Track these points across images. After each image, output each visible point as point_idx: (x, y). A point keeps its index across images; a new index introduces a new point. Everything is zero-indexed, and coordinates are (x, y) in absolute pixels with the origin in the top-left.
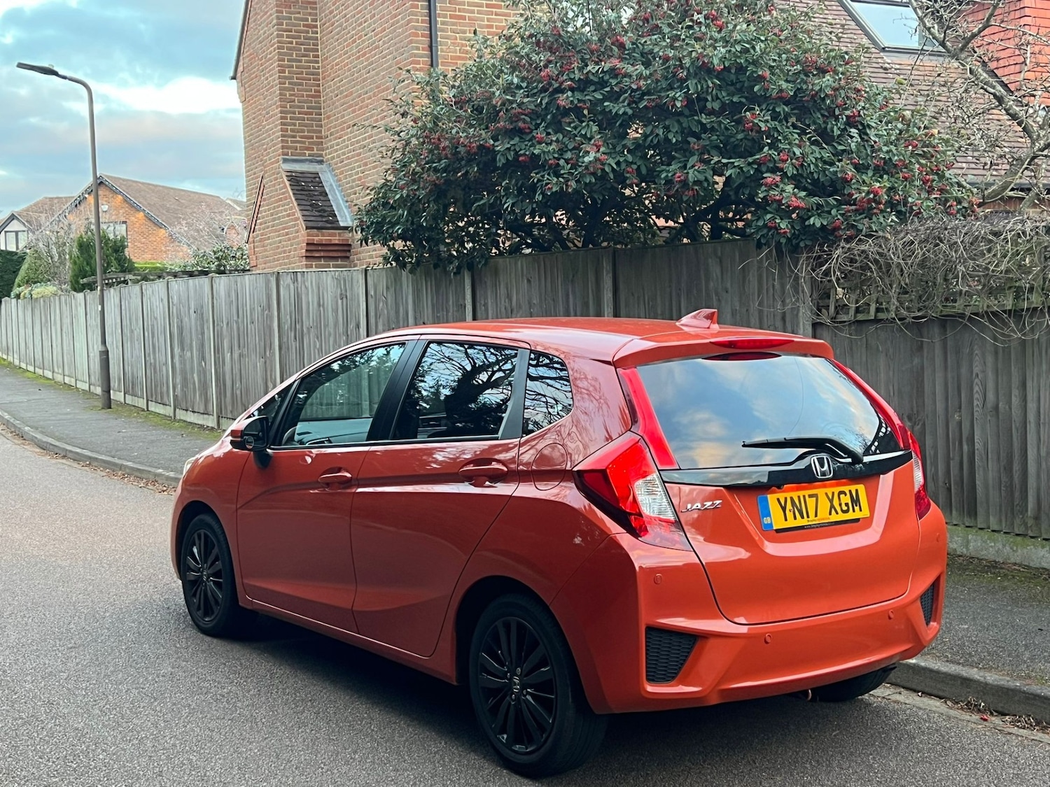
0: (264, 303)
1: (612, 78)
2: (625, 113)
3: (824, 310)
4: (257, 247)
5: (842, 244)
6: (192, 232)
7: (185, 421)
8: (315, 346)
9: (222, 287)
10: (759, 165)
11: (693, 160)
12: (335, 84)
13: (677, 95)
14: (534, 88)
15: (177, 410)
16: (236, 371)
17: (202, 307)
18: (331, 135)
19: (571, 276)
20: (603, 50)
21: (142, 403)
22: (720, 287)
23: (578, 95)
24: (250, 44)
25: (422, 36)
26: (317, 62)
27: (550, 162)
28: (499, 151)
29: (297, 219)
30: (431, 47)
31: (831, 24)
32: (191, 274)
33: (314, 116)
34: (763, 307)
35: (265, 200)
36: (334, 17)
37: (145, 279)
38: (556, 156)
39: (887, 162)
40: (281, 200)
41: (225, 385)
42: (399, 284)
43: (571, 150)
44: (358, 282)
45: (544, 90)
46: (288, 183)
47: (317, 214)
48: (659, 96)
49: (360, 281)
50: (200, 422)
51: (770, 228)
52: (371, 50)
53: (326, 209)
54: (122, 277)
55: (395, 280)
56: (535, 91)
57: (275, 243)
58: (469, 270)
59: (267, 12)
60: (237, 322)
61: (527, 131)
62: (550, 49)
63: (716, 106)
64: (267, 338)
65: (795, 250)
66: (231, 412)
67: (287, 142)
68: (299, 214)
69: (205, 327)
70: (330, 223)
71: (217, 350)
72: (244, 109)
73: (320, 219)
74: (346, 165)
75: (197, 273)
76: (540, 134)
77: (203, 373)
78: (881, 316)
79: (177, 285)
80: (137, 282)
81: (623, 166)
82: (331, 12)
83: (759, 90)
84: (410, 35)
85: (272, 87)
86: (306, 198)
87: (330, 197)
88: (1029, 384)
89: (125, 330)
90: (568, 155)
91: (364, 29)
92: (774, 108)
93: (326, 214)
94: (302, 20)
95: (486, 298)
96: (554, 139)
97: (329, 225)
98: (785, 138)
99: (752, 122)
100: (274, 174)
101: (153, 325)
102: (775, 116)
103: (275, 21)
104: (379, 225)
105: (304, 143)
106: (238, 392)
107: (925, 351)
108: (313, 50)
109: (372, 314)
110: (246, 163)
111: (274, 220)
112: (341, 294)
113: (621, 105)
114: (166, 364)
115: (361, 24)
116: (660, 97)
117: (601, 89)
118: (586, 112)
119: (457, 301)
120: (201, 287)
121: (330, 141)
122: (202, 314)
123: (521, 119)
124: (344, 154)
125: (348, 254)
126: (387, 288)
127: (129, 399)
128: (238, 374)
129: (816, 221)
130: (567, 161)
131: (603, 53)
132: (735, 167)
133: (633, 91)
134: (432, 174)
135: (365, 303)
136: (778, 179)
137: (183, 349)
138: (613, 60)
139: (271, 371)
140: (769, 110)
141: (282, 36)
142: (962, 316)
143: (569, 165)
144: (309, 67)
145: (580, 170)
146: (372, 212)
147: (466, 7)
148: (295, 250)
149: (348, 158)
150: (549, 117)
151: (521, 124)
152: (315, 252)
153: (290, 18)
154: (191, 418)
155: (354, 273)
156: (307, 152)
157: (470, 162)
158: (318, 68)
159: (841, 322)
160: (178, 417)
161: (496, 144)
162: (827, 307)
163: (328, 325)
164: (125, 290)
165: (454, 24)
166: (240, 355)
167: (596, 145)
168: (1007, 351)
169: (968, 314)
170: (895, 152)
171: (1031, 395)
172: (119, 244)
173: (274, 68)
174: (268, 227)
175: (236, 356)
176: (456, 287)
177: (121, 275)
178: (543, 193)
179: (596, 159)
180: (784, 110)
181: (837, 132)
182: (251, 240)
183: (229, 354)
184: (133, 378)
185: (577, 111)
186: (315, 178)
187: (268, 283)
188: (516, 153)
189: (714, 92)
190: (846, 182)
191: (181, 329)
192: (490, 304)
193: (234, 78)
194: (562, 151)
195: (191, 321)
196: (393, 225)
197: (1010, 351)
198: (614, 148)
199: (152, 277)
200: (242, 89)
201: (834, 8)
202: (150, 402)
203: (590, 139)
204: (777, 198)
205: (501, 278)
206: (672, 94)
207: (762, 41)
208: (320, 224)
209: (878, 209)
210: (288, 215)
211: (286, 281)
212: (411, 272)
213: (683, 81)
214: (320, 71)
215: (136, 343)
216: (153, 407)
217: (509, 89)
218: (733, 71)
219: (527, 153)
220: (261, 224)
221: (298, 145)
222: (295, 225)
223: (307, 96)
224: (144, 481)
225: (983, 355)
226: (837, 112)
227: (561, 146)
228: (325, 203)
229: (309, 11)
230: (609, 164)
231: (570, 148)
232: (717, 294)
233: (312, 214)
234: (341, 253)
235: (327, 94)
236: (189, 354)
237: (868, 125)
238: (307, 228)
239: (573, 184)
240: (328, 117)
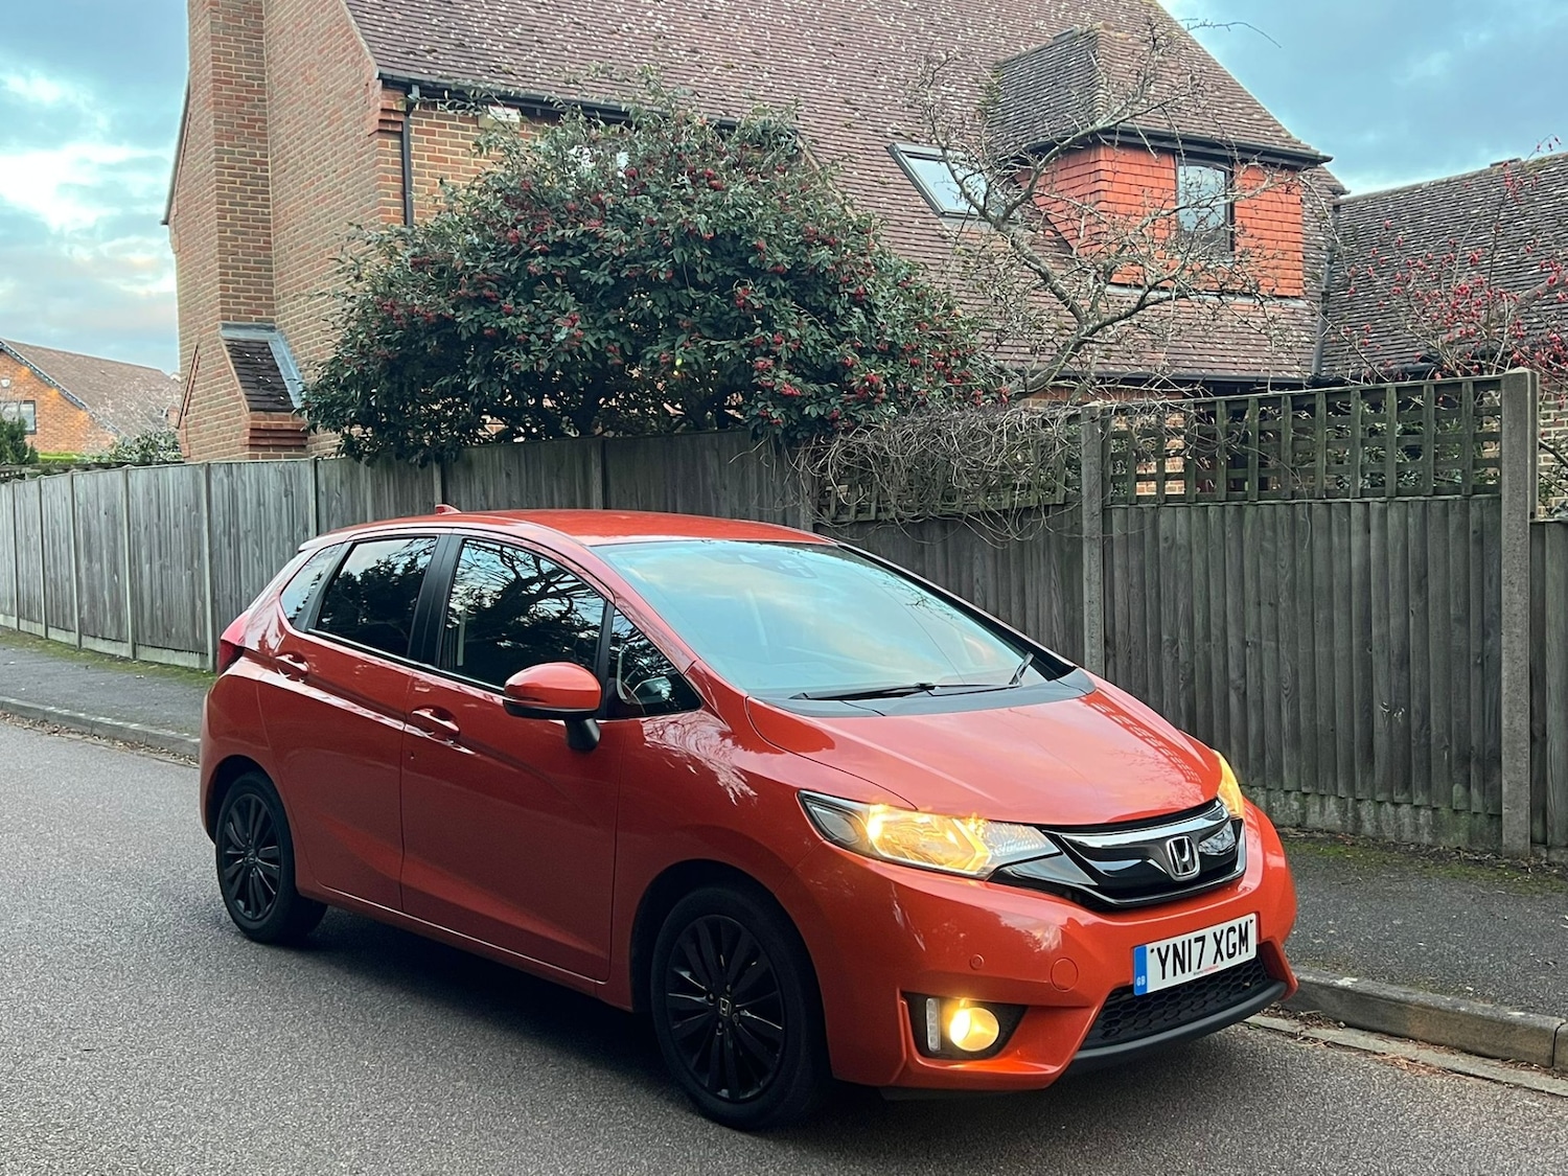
0: (192, 502)
1: (592, 242)
2: (605, 283)
3: (825, 510)
4: (190, 433)
5: (841, 436)
6: (121, 415)
7: (92, 650)
8: (254, 555)
9: (139, 482)
10: (752, 347)
11: (682, 339)
12: (289, 234)
13: (662, 266)
14: (503, 250)
15: (83, 637)
16: (157, 586)
17: (115, 506)
18: (285, 295)
19: (555, 470)
20: (581, 209)
21: (39, 629)
22: (718, 484)
23: (552, 261)
24: (187, 181)
25: (393, 181)
26: (268, 207)
27: (519, 337)
28: (460, 323)
29: (239, 399)
30: (404, 194)
31: (883, 183)
32: (107, 466)
33: (263, 273)
34: (763, 507)
35: (200, 375)
36: (288, 153)
37: (47, 472)
38: (526, 330)
39: (892, 345)
40: (219, 375)
41: (142, 604)
42: (355, 477)
43: (544, 324)
44: (306, 475)
45: (513, 253)
46: (228, 355)
47: (265, 392)
48: (643, 265)
49: (309, 475)
50: (112, 652)
51: (763, 417)
52: (333, 195)
53: (276, 386)
54: (17, 470)
55: (351, 473)
56: (505, 254)
57: (211, 428)
58: (437, 463)
59: (204, 144)
60: (158, 526)
61: (494, 299)
62: (521, 206)
63: (709, 278)
64: (195, 545)
65: (793, 442)
66: (150, 637)
67: (228, 304)
68: (241, 393)
69: (119, 532)
70: (282, 405)
71: (132, 561)
72: (177, 262)
73: (267, 399)
74: (303, 333)
75: (114, 465)
76: (508, 303)
77: (116, 589)
78: (883, 516)
79: (83, 480)
80: (33, 476)
81: (604, 343)
82: (284, 147)
83: (754, 262)
84: (378, 179)
85: (210, 236)
86: (250, 373)
87: (282, 372)
88: (1028, 590)
89: (19, 537)
90: (541, 330)
91: (323, 169)
92: (770, 283)
93: (276, 393)
94: (248, 155)
95: (458, 495)
96: (525, 311)
97: (280, 407)
98: (781, 318)
99: (744, 298)
100: (211, 342)
101: (53, 531)
102: (771, 293)
103: (213, 156)
104: (328, 406)
105: (250, 305)
106: (159, 613)
107: (926, 555)
108: (261, 192)
109: (323, 513)
110: (180, 327)
111: (212, 399)
112: (286, 490)
113: (601, 273)
114: (69, 579)
115: (320, 163)
116: (645, 268)
117: (580, 255)
118: (558, 281)
119: (425, 498)
120: (114, 482)
121: (283, 303)
122: (115, 516)
123: (487, 286)
124: (299, 319)
125: (304, 443)
126: (342, 483)
127: (24, 625)
128: (159, 591)
129: (811, 411)
130: (539, 337)
131: (582, 213)
132: (725, 350)
133: (615, 258)
134: (382, 346)
135: (314, 502)
136: (770, 362)
137: (90, 561)
138: (593, 222)
139: (200, 584)
140: (764, 285)
141: (223, 174)
142: (960, 516)
143: (542, 341)
144: (257, 213)
145: (553, 347)
146: (321, 391)
147: (448, 147)
148: (237, 436)
149: (304, 325)
150: (519, 284)
151: (486, 292)
152: (261, 439)
153: (233, 153)
154: (101, 646)
155: (302, 465)
156: (254, 317)
157: (429, 333)
158: (269, 214)
159: (841, 523)
160: (84, 646)
161: (457, 314)
162: (828, 507)
163: (269, 528)
164: (19, 486)
165: (432, 167)
166: (162, 567)
167: (571, 319)
168: (1006, 554)
169: (965, 513)
170: (900, 335)
171: (1030, 603)
172: (17, 429)
173: (212, 213)
174: (204, 408)
175: (156, 568)
176: (423, 481)
177: (15, 468)
178: (510, 373)
179: (571, 336)
180: (780, 285)
181: (840, 312)
182: (183, 424)
183: (148, 566)
184: (28, 598)
185: (549, 278)
186: (263, 348)
187: (196, 477)
188: (481, 325)
189: (704, 263)
190: (848, 368)
191: (88, 535)
192: (463, 501)
193: (166, 223)
194: (533, 325)
195: (100, 525)
196: (345, 407)
197: (1009, 554)
198: (595, 323)
199: (56, 471)
200: (176, 236)
201: (888, 164)
202: (50, 629)
203: (565, 312)
204: (769, 384)
205: (476, 473)
206: (655, 264)
207: (761, 206)
208: (268, 405)
209: (879, 398)
210: (229, 394)
211: (219, 474)
212: (368, 463)
213: (668, 249)
214: (271, 217)
215: (33, 553)
216: (54, 634)
217: (471, 250)
218: (728, 239)
219: (493, 326)
220: (196, 404)
221: (243, 308)
222: (237, 406)
223: (254, 247)
224: (31, 721)
225: (983, 558)
226: (841, 289)
227: (532, 319)
228: (275, 380)
229: (258, 144)
230: (587, 342)
231: (543, 321)
232: (715, 491)
233: (259, 392)
234: (296, 441)
235: (280, 246)
236: (97, 567)
237: (876, 305)
238: (251, 410)
239: (545, 363)
240: (281, 274)
